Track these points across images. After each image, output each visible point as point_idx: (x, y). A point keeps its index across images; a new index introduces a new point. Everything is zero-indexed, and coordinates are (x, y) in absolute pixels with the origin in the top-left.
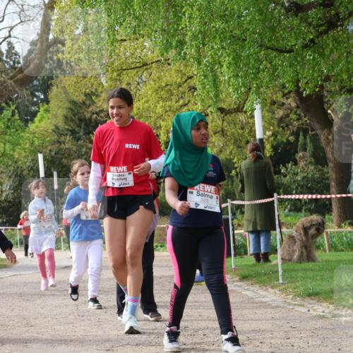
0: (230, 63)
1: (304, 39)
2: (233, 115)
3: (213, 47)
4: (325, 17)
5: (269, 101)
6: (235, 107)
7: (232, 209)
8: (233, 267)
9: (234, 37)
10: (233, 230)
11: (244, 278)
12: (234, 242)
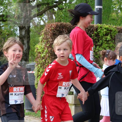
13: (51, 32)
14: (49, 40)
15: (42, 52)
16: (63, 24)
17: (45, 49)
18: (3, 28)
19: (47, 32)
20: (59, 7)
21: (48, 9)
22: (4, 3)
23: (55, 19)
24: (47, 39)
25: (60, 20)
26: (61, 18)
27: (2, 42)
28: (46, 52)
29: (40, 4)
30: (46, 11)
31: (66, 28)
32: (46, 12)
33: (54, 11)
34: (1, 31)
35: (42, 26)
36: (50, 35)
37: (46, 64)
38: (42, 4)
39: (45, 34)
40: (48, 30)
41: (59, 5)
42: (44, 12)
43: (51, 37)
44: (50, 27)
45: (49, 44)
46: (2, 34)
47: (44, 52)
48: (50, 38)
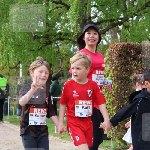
0: (13, 52)
1: (38, 47)
2: (13, 69)
3: (8, 47)
4: (46, 41)
5: (25, 66)
6: (14, 66)
7: (10, 99)
8: (8, 118)
9: (16, 44)
10: (9, 106)
11: (11, 122)
12: (9, 110)
13: (116, 53)
14: (114, 61)
15: (107, 75)
16: (131, 44)
17: (111, 72)
18: (61, 48)
19: (112, 53)
20: (124, 24)
21: (111, 26)
22: (61, 20)
23: (120, 38)
24: (112, 60)
25: (126, 40)
26: (127, 37)
27: (59, 63)
28: (112, 75)
29: (102, 21)
30: (110, 29)
31: (134, 49)
32: (109, 31)
33: (119, 29)
34: (59, 51)
35: (105, 46)
36: (116, 56)
37: (112, 89)
38: (104, 20)
39: (109, 54)
40: (114, 50)
41: (125, 22)
42: (107, 29)
43: (117, 58)
44: (116, 47)
45: (115, 67)
46: (60, 54)
47: (109, 75)
48: (115, 60)
